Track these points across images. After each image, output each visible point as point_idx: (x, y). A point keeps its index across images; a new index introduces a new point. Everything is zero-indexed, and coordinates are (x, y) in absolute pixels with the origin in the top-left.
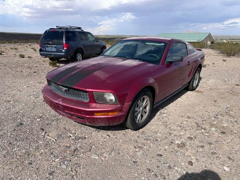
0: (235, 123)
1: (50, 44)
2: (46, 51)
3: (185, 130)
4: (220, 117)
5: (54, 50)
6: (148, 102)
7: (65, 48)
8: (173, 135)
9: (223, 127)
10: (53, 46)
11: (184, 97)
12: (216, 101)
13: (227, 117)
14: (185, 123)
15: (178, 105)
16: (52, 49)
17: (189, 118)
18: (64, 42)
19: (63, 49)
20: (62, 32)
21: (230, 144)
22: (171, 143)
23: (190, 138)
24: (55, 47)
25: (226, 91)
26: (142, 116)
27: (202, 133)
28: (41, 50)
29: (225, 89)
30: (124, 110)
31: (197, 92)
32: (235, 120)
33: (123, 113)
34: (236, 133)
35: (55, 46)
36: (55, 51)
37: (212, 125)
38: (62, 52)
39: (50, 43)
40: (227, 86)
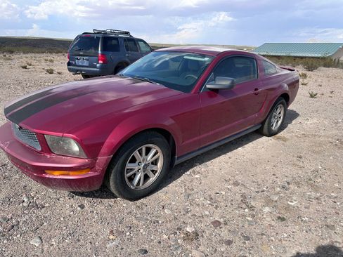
0: (315, 202)
1: (81, 55)
2: (75, 65)
3: (217, 207)
4: (292, 187)
5: (86, 63)
6: (160, 155)
7: (101, 62)
8: (189, 215)
9: (287, 208)
10: (85, 58)
11: (249, 147)
12: (300, 157)
13: (305, 188)
14: (223, 193)
15: (231, 161)
16: (83, 62)
17: (236, 184)
18: (100, 52)
19: (98, 63)
20: (98, 38)
21: (284, 242)
22: (178, 229)
23: (216, 224)
24: (88, 60)
25: (330, 139)
26: (146, 177)
27: (244, 216)
28: (69, 64)
29: (328, 137)
30: (97, 167)
31: (278, 138)
32: (318, 195)
33: (96, 174)
34: (305, 222)
35: (87, 58)
36: (87, 65)
37: (269, 202)
38: (95, 67)
39: (81, 53)
40: (334, 132)
